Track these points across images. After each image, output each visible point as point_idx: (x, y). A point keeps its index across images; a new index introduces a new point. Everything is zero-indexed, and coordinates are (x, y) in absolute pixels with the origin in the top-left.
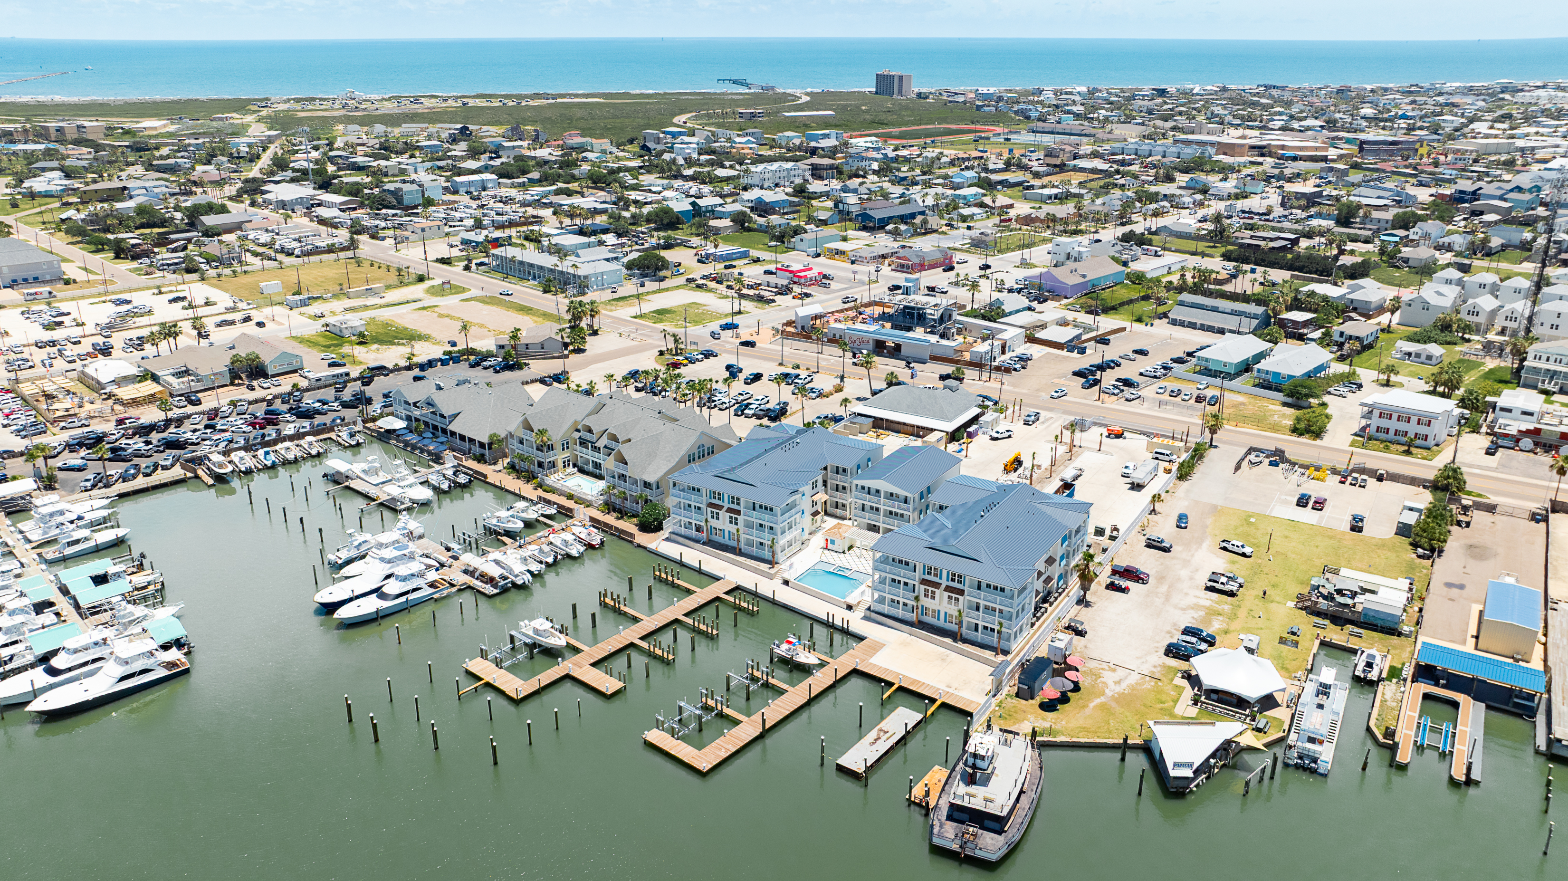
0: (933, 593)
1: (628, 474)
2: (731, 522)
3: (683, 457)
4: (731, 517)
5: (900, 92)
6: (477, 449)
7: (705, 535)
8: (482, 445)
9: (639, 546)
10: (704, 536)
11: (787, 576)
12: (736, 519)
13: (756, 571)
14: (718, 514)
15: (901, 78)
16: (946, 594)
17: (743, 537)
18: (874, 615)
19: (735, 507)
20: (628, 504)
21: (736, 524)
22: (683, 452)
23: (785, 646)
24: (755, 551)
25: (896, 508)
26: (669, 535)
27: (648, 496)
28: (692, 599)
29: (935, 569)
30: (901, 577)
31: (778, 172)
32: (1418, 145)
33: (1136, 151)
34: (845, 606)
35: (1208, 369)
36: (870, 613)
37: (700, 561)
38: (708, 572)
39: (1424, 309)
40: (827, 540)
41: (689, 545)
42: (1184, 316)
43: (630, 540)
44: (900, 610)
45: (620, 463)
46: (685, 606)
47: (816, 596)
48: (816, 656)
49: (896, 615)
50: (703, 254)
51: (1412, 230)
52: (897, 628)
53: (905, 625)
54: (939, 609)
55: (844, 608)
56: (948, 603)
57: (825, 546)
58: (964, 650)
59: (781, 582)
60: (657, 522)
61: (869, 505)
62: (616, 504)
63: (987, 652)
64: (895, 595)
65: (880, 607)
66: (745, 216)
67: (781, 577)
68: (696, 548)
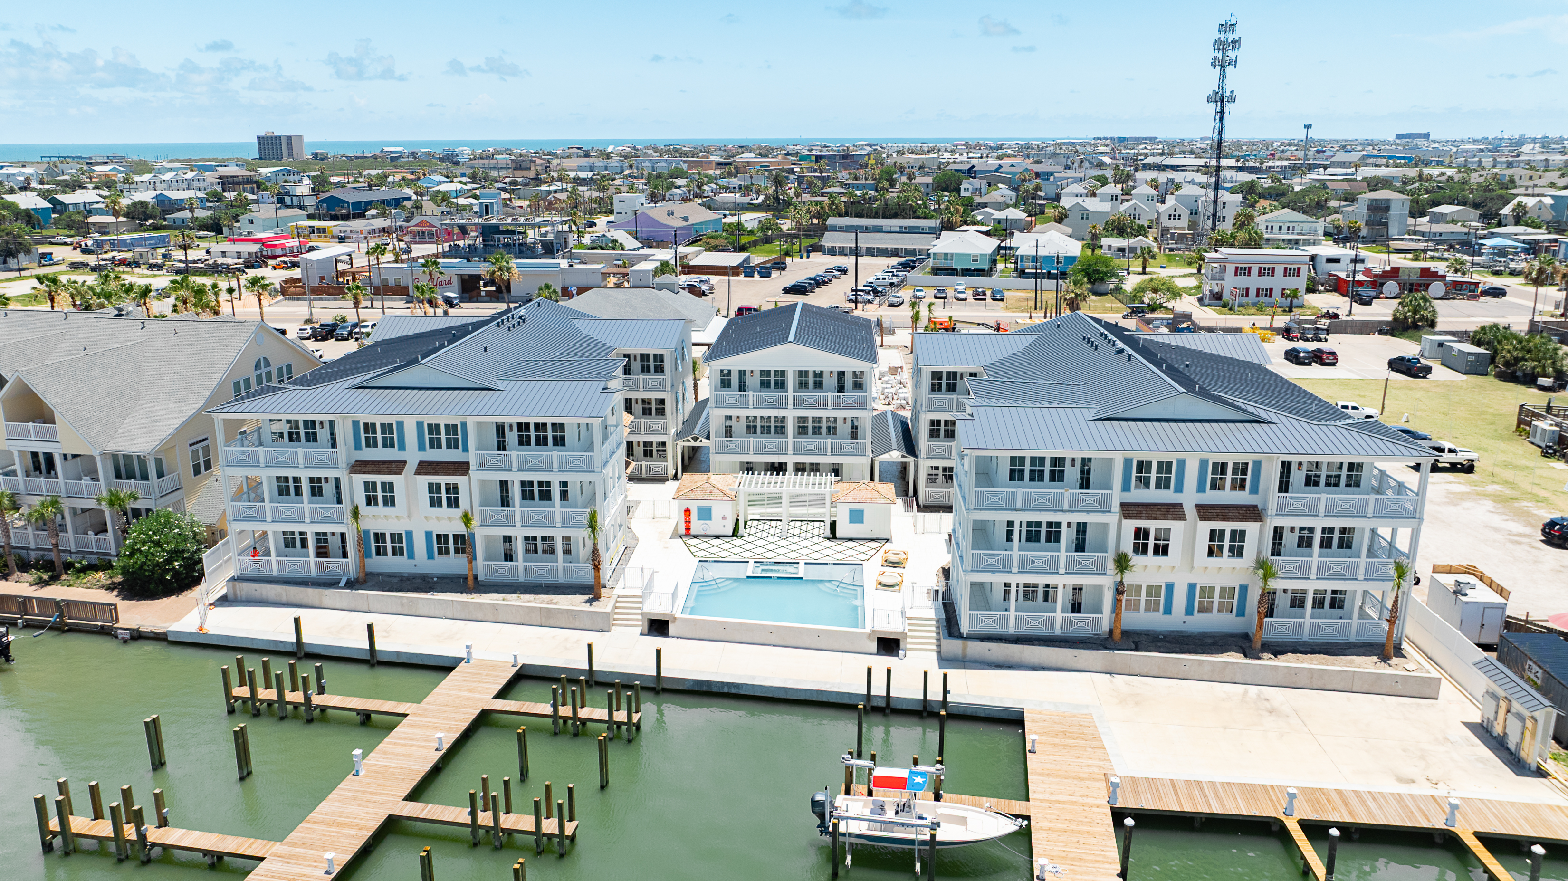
1: (57, 451)
2: (435, 502)
3: (221, 385)
4: (434, 488)
5: (291, 155)
7: (352, 559)
9: (137, 636)
11: (656, 608)
12: (453, 488)
14: (388, 487)
15: (289, 138)
17: (482, 536)
19: (443, 454)
20: (70, 539)
21: (454, 502)
22: (217, 376)
25: (830, 407)
26: (234, 587)
27: (136, 499)
28: (412, 739)
29: (1160, 464)
30: (1062, 511)
31: (175, 183)
32: (866, 158)
33: (606, 168)
34: (873, 646)
35: (952, 269)
36: (963, 644)
37: (370, 628)
38: (398, 654)
39: (1082, 218)
40: (687, 511)
41: (305, 601)
42: (842, 242)
43: (102, 627)
44: (1055, 612)
45: (31, 424)
46: (396, 768)
47: (766, 642)
48: (984, 811)
49: (1044, 631)
50: (90, 243)
51: (962, 187)
52: (1059, 664)
53: (1084, 648)
54: (1170, 580)
55: (875, 650)
56: (1211, 553)
57: (682, 531)
58: (1296, 671)
59: (639, 630)
60: (180, 566)
61: (748, 417)
62: (28, 549)
63: (1358, 659)
64: (1037, 573)
65: (989, 621)
66: (147, 207)
67: (640, 617)
68: (326, 602)
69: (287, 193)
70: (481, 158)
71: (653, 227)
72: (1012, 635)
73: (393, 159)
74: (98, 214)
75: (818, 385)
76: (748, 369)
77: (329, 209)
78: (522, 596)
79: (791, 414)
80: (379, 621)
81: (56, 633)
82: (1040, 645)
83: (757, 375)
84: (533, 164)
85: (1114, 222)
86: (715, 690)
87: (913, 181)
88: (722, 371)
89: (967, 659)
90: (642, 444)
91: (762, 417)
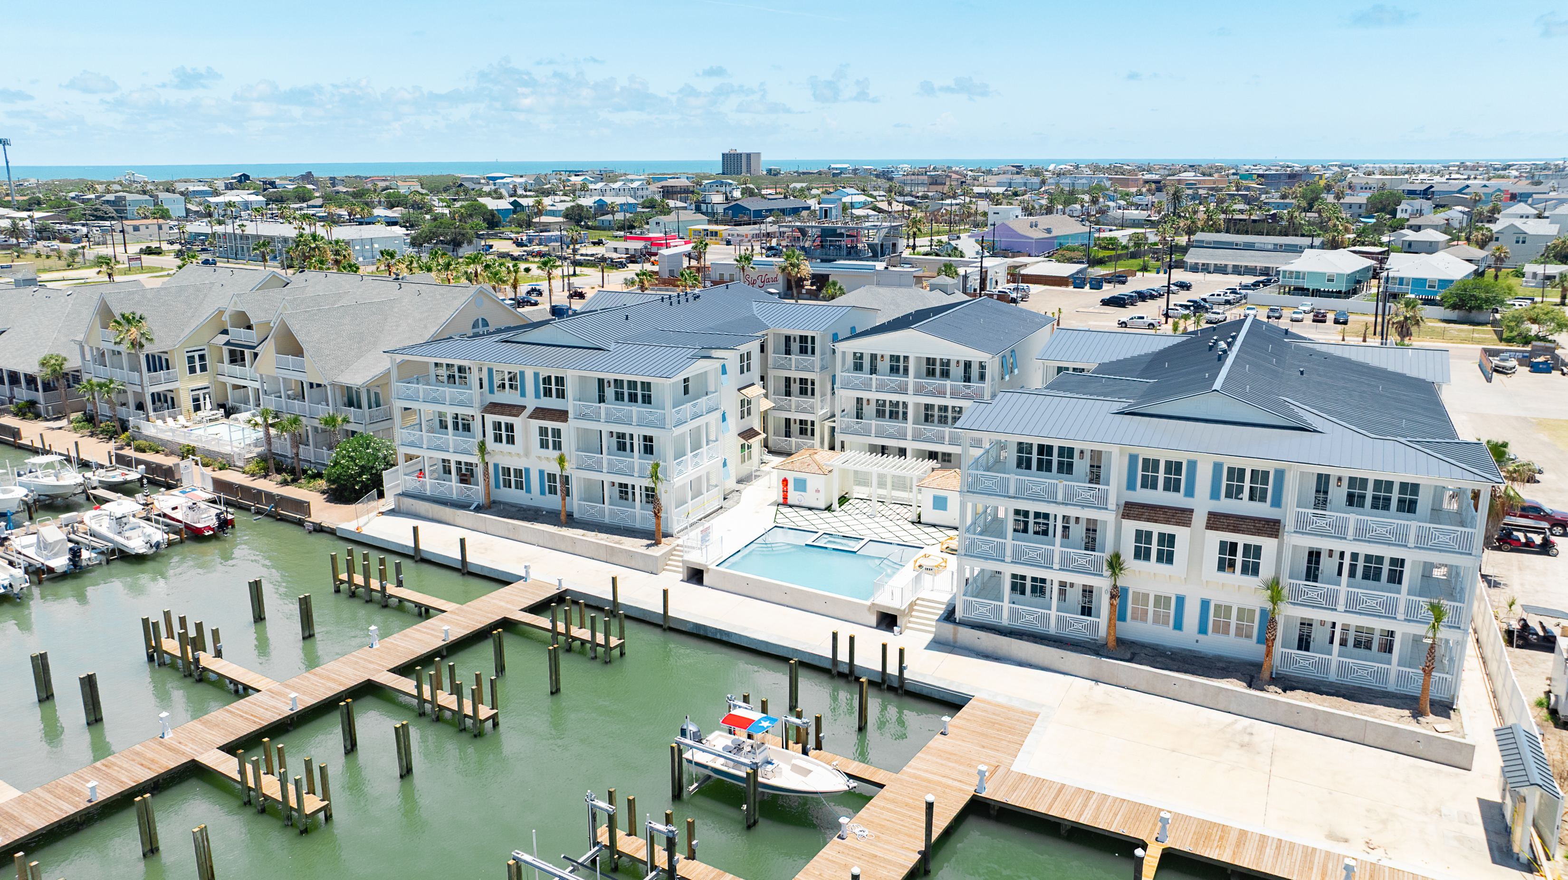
0: (1168, 540)
1: (307, 380)
2: (544, 445)
4: (543, 431)
5: (749, 171)
6: (23, 393)
7: (480, 487)
8: (31, 380)
9: (319, 529)
10: (477, 491)
11: (696, 558)
12: (557, 433)
13: (610, 557)
14: (510, 428)
15: (749, 155)
16: (1217, 537)
17: (578, 478)
18: (967, 635)
19: (552, 403)
20: (307, 452)
21: (557, 446)
23: (719, 740)
24: (608, 511)
25: (948, 396)
26: (399, 500)
27: (348, 422)
28: (433, 630)
29: (1168, 464)
30: (1055, 502)
31: (622, 191)
32: (1317, 178)
33: (1025, 184)
34: (873, 620)
35: (1303, 289)
36: (954, 629)
37: (462, 542)
38: (482, 567)
39: (1517, 242)
40: (785, 481)
41: (444, 518)
42: (1207, 259)
43: (300, 519)
44: (1050, 610)
45: (290, 356)
46: (403, 647)
47: (782, 602)
48: (831, 768)
49: (1039, 628)
50: (524, 238)
51: (1399, 208)
52: (1046, 663)
53: (1072, 651)
54: (1181, 592)
55: (874, 624)
56: (1221, 567)
57: (781, 501)
58: (1299, 710)
59: (681, 577)
60: (368, 479)
61: (877, 401)
62: (286, 456)
63: (1381, 709)
64: (1031, 565)
65: (983, 610)
66: (583, 210)
67: (681, 564)
68: (458, 521)
69: (704, 202)
70: (913, 175)
71: (1012, 237)
72: (1005, 627)
73: (834, 175)
74: (546, 215)
75: (945, 374)
76: (879, 353)
77: (734, 216)
78: (599, 534)
79: (912, 400)
80: (472, 538)
81: (271, 519)
82: (1028, 641)
83: (887, 359)
84: (948, 179)
85: (1556, 246)
86: (710, 635)
87: (1342, 201)
88: (855, 354)
89: (958, 645)
90: (798, 422)
91: (890, 402)
